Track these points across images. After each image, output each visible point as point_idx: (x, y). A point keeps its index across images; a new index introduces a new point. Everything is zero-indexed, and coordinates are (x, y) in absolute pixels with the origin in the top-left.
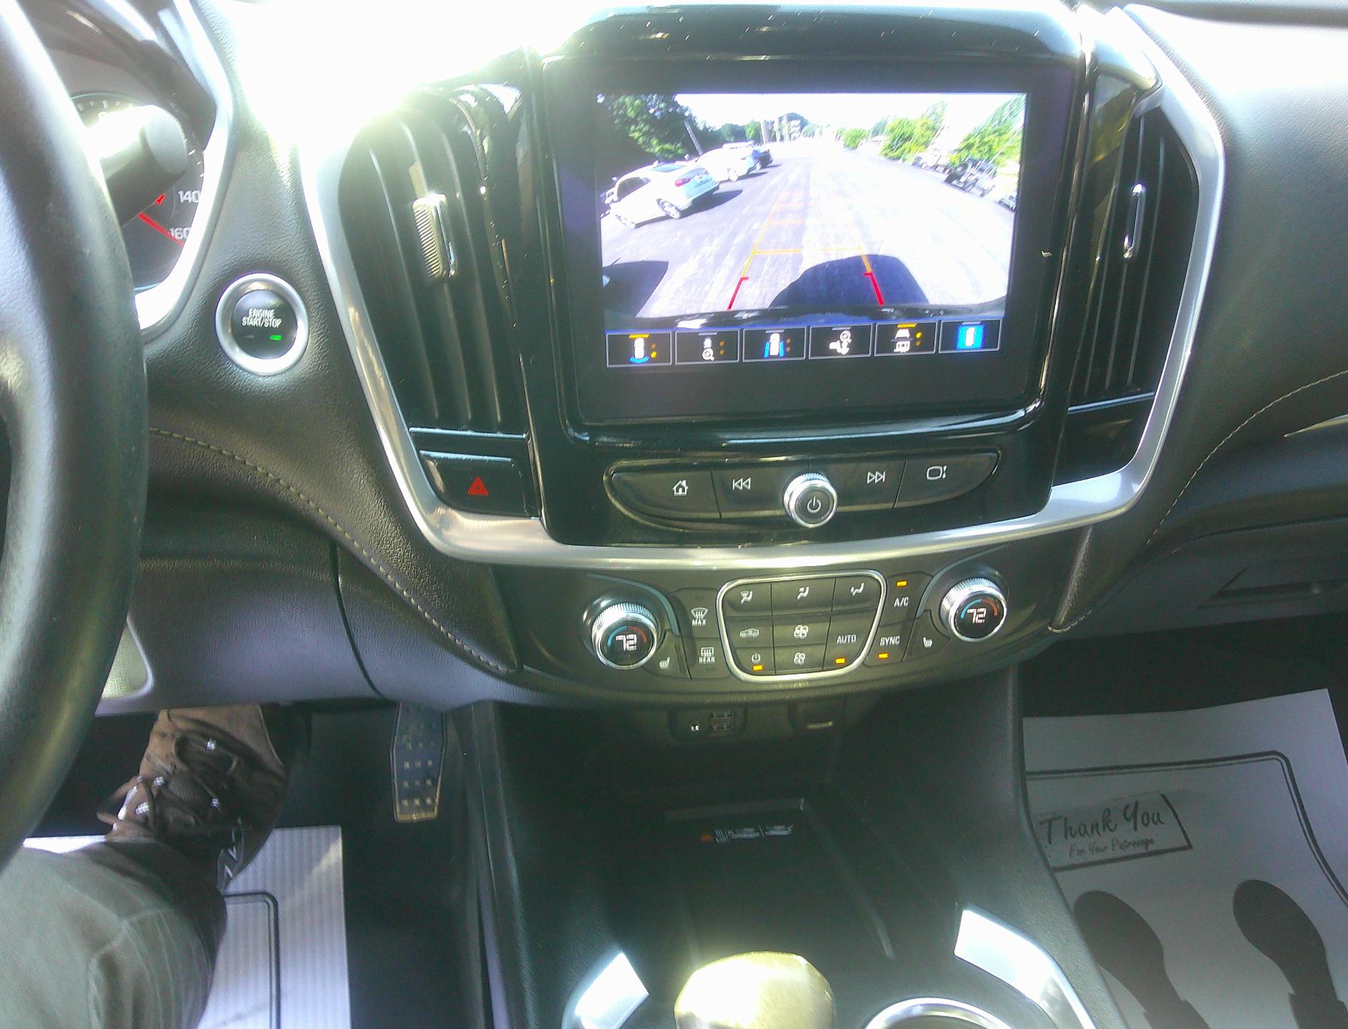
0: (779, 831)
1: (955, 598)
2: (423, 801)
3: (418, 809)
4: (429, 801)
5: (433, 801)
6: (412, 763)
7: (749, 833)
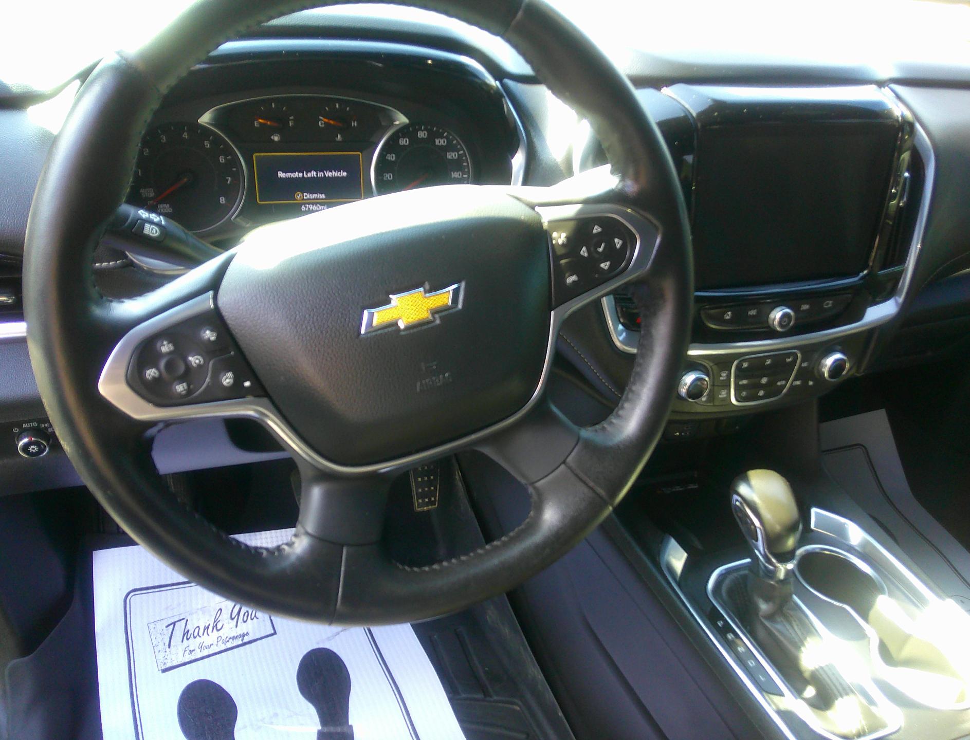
0: (692, 486)
1: (829, 361)
2: (430, 499)
3: (427, 504)
4: (433, 499)
5: (435, 498)
6: (423, 479)
7: (678, 489)
